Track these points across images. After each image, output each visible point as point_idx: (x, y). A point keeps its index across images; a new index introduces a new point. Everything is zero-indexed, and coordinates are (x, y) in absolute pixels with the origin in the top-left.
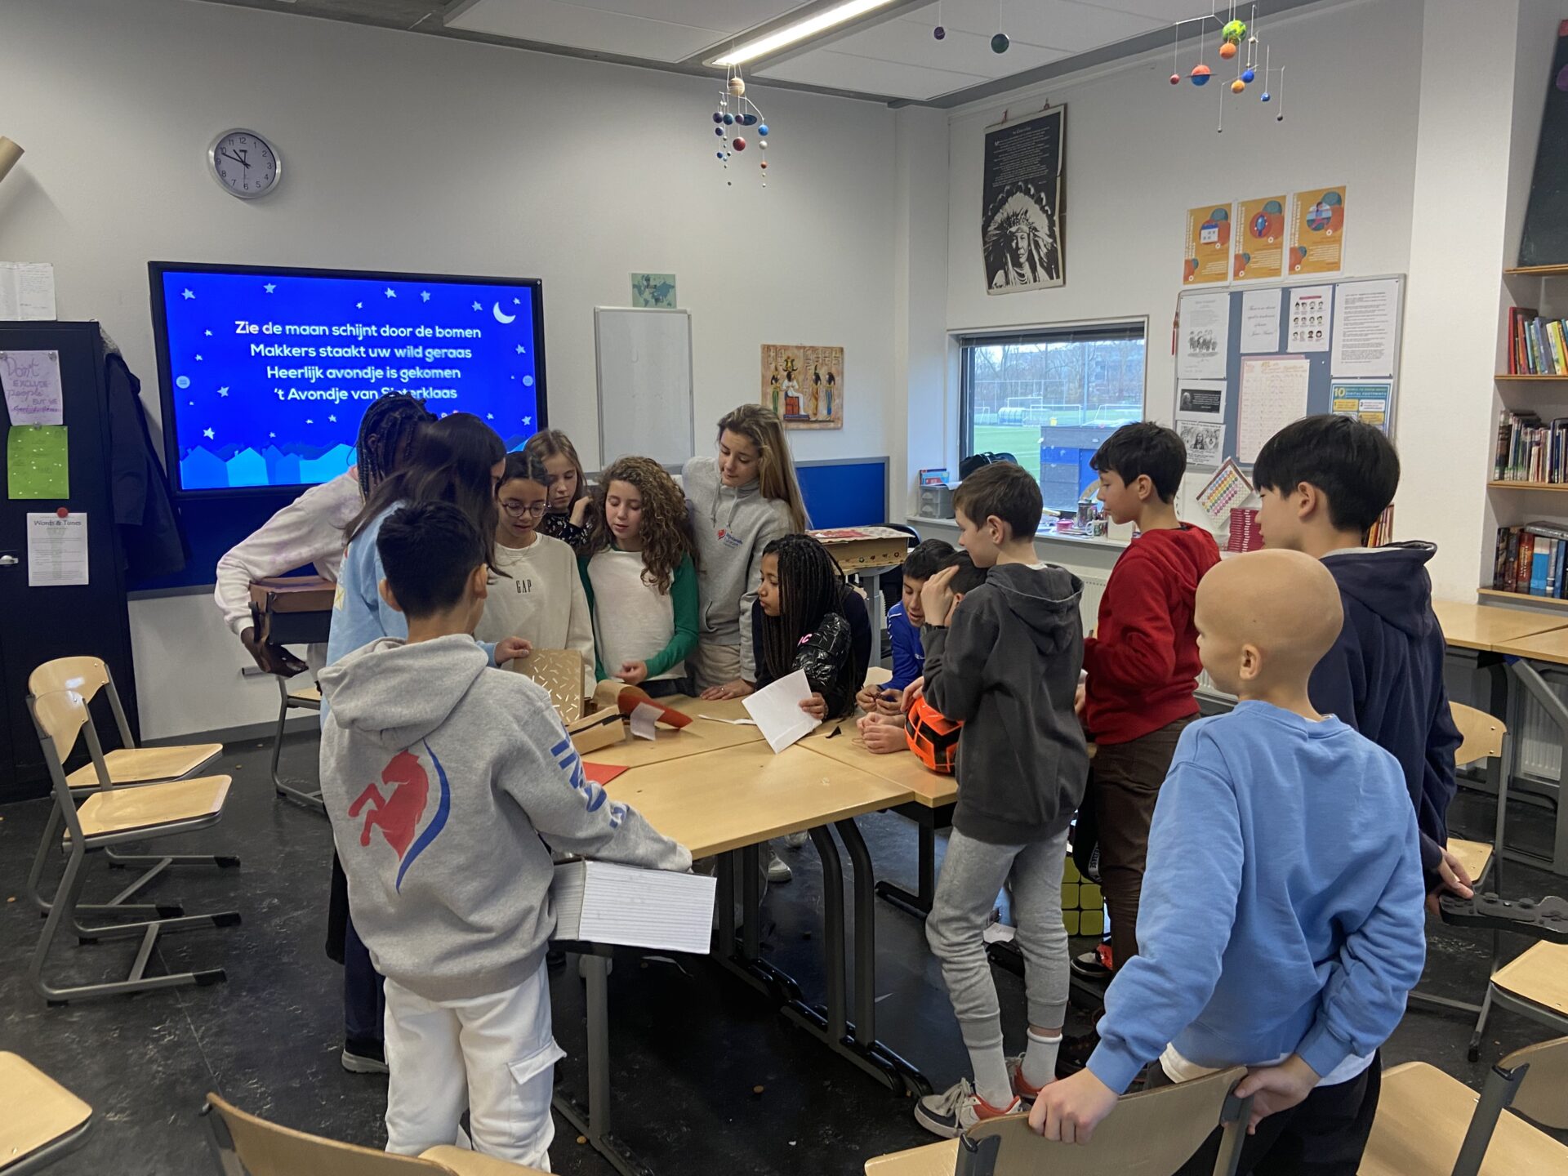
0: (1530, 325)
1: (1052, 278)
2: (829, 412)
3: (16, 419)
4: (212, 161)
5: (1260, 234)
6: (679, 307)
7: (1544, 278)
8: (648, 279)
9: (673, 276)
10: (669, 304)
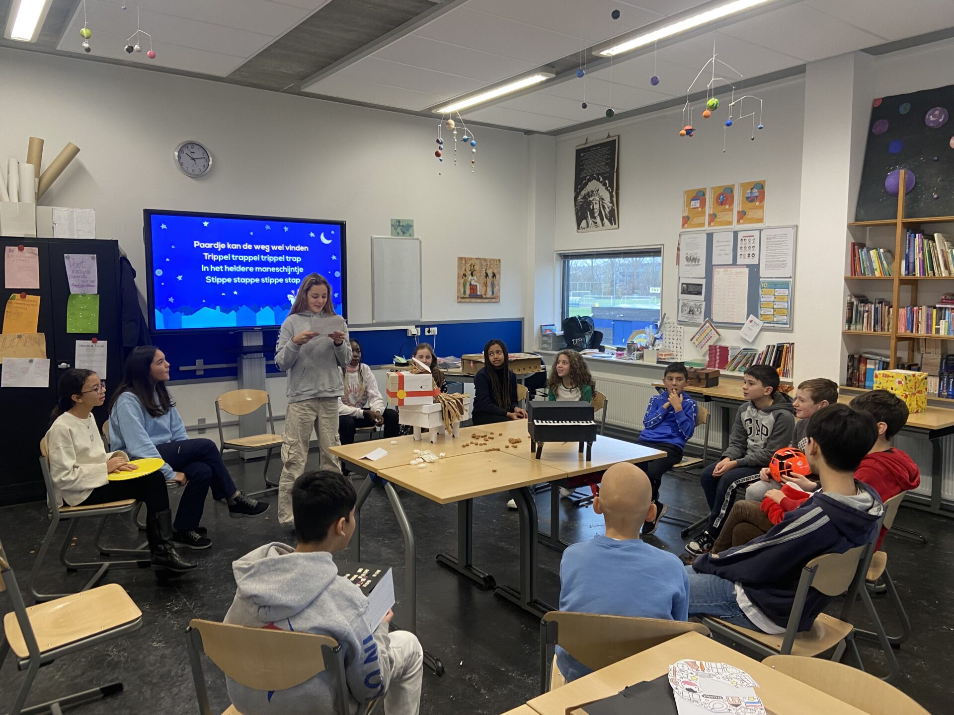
0: (862, 251)
1: (612, 224)
2: (493, 293)
3: (73, 290)
4: (177, 158)
5: (722, 204)
6: (415, 237)
7: (868, 228)
8: (399, 222)
9: (412, 221)
10: (410, 235)
